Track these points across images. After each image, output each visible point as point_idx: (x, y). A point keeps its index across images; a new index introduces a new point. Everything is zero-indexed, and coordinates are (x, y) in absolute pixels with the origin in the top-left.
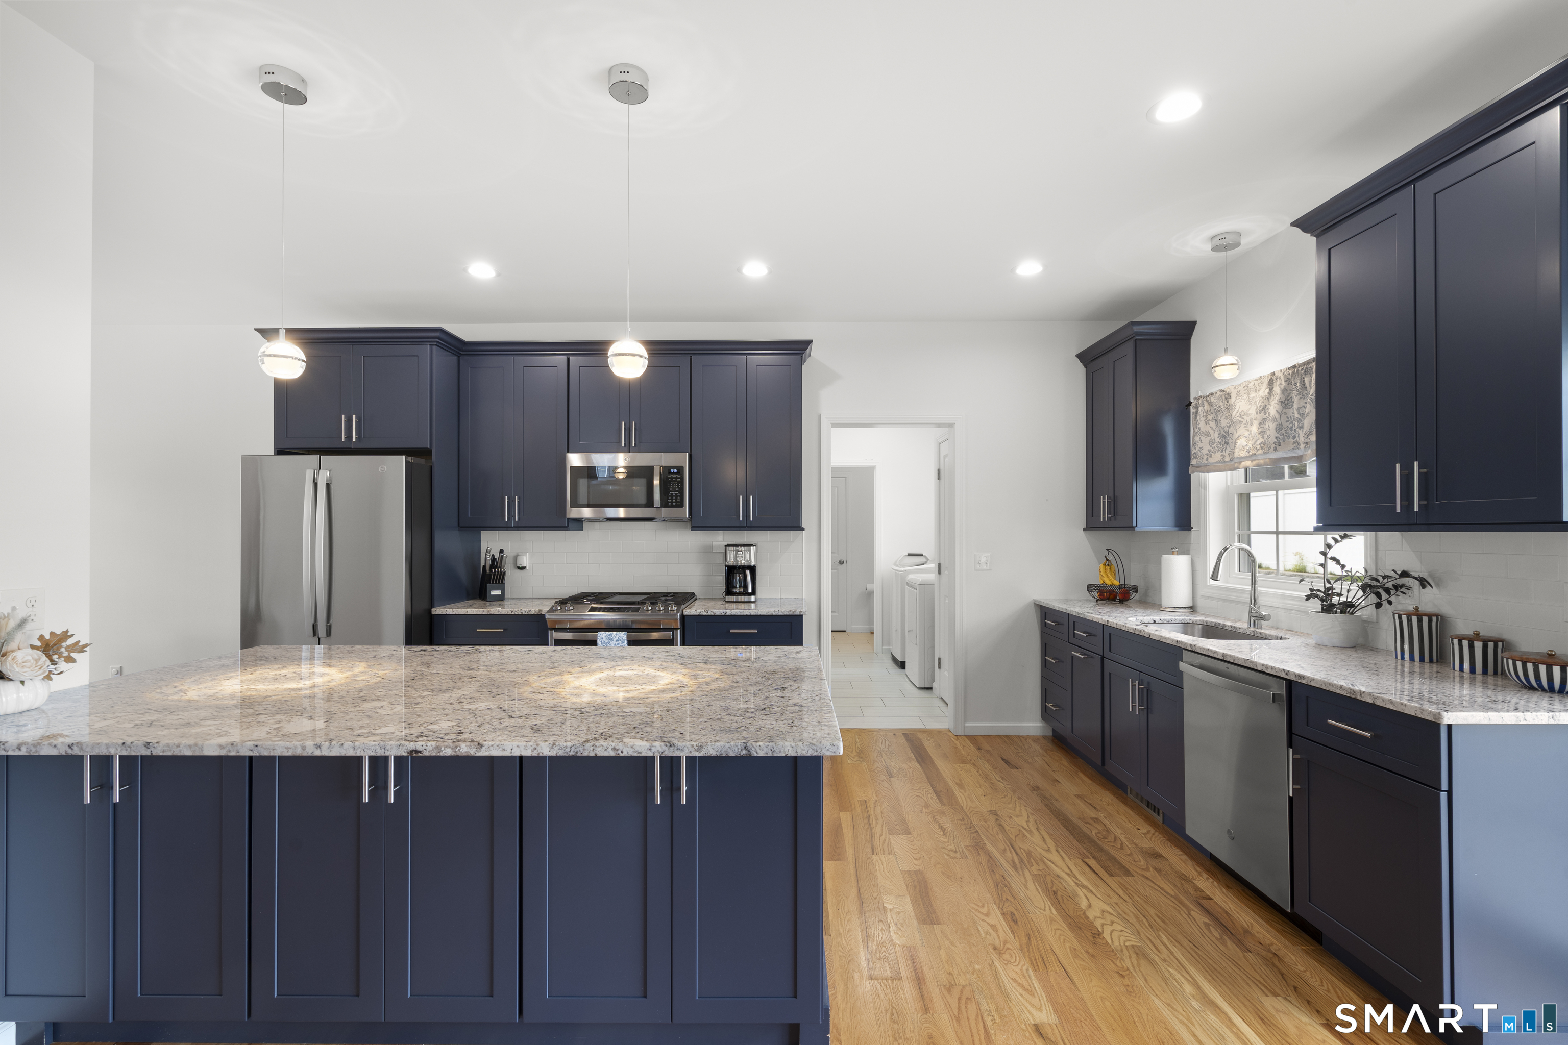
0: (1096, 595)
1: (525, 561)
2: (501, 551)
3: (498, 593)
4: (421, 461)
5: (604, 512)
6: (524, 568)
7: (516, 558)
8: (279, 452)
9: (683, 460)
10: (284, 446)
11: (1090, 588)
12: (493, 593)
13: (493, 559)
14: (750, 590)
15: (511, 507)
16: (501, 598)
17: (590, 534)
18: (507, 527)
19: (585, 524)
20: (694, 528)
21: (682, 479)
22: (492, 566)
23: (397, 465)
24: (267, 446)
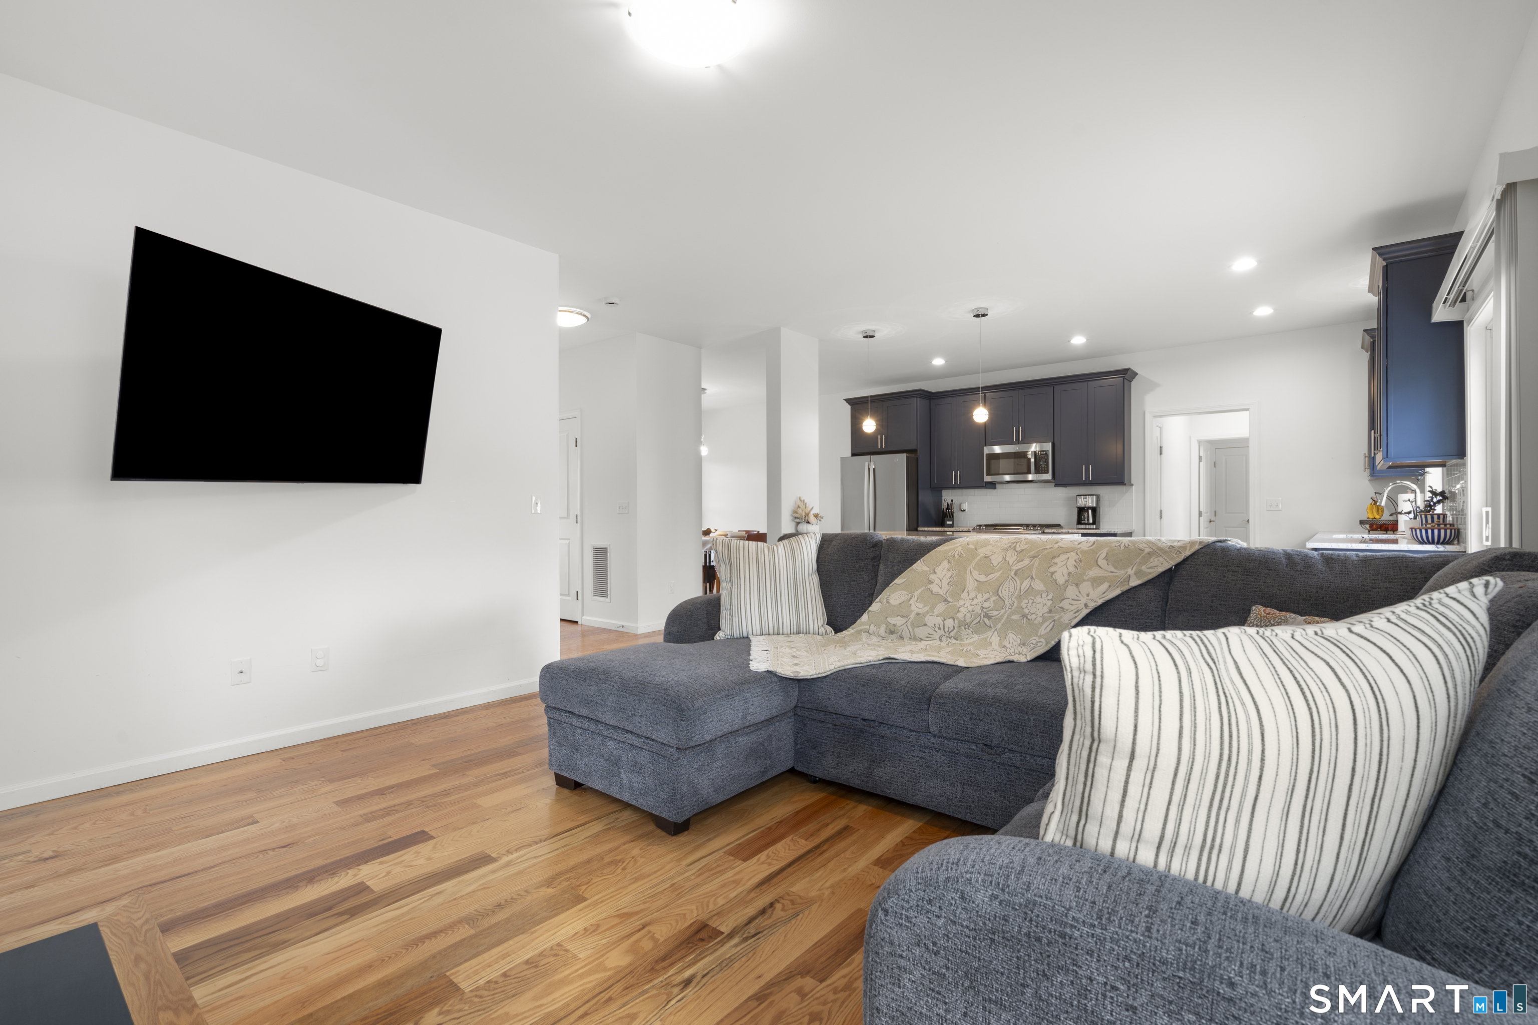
0: (1367, 526)
1: (965, 507)
2: (952, 501)
3: (951, 523)
4: (913, 455)
5: (1003, 478)
6: (964, 510)
7: (960, 505)
8: (853, 455)
9: (1048, 447)
10: (855, 452)
11: (1362, 522)
12: (948, 523)
13: (948, 505)
14: (1091, 521)
15: (956, 476)
16: (952, 526)
17: (1000, 491)
18: (954, 488)
19: (998, 486)
20: (1056, 485)
21: (1048, 457)
22: (947, 509)
23: (901, 459)
24: (848, 453)
